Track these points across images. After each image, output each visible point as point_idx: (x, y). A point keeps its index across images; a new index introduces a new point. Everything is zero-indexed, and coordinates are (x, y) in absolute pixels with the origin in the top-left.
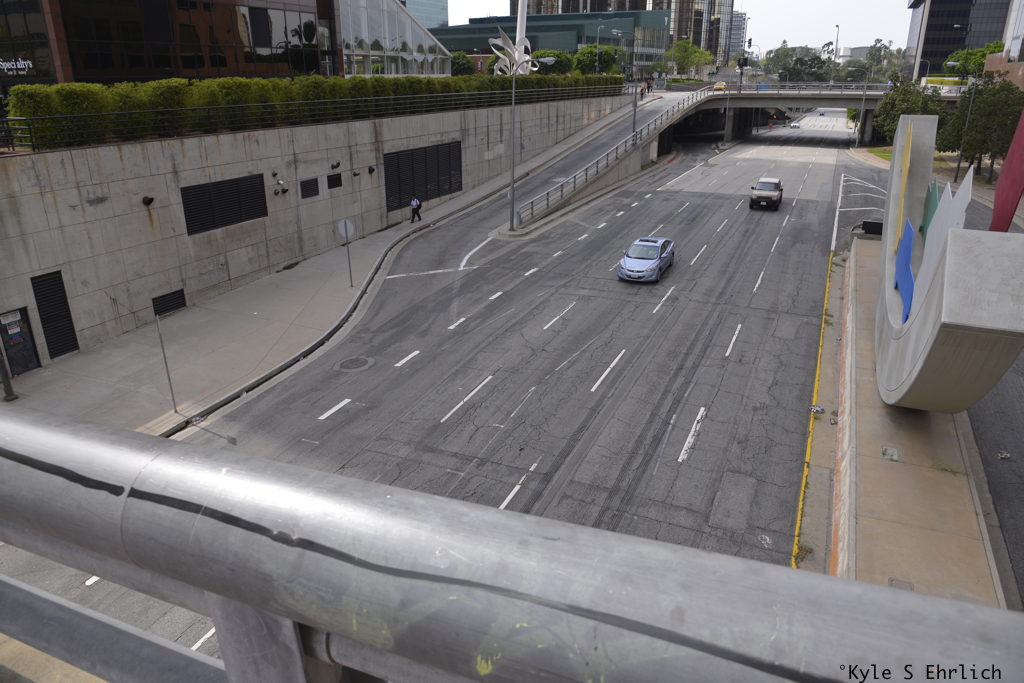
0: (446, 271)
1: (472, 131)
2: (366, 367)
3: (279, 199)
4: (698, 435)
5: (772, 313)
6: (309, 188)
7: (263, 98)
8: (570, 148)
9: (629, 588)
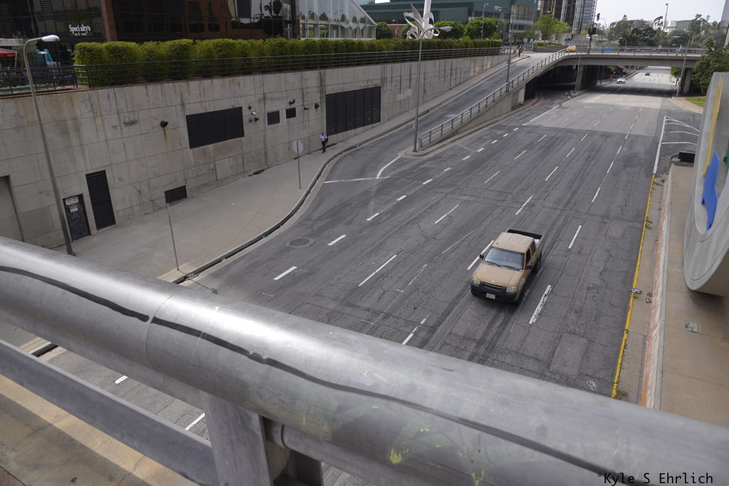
0: (367, 179)
1: (389, 79)
2: (308, 245)
3: (252, 125)
4: (545, 305)
5: (605, 218)
6: (273, 118)
7: (244, 54)
8: (459, 93)
9: (506, 409)
